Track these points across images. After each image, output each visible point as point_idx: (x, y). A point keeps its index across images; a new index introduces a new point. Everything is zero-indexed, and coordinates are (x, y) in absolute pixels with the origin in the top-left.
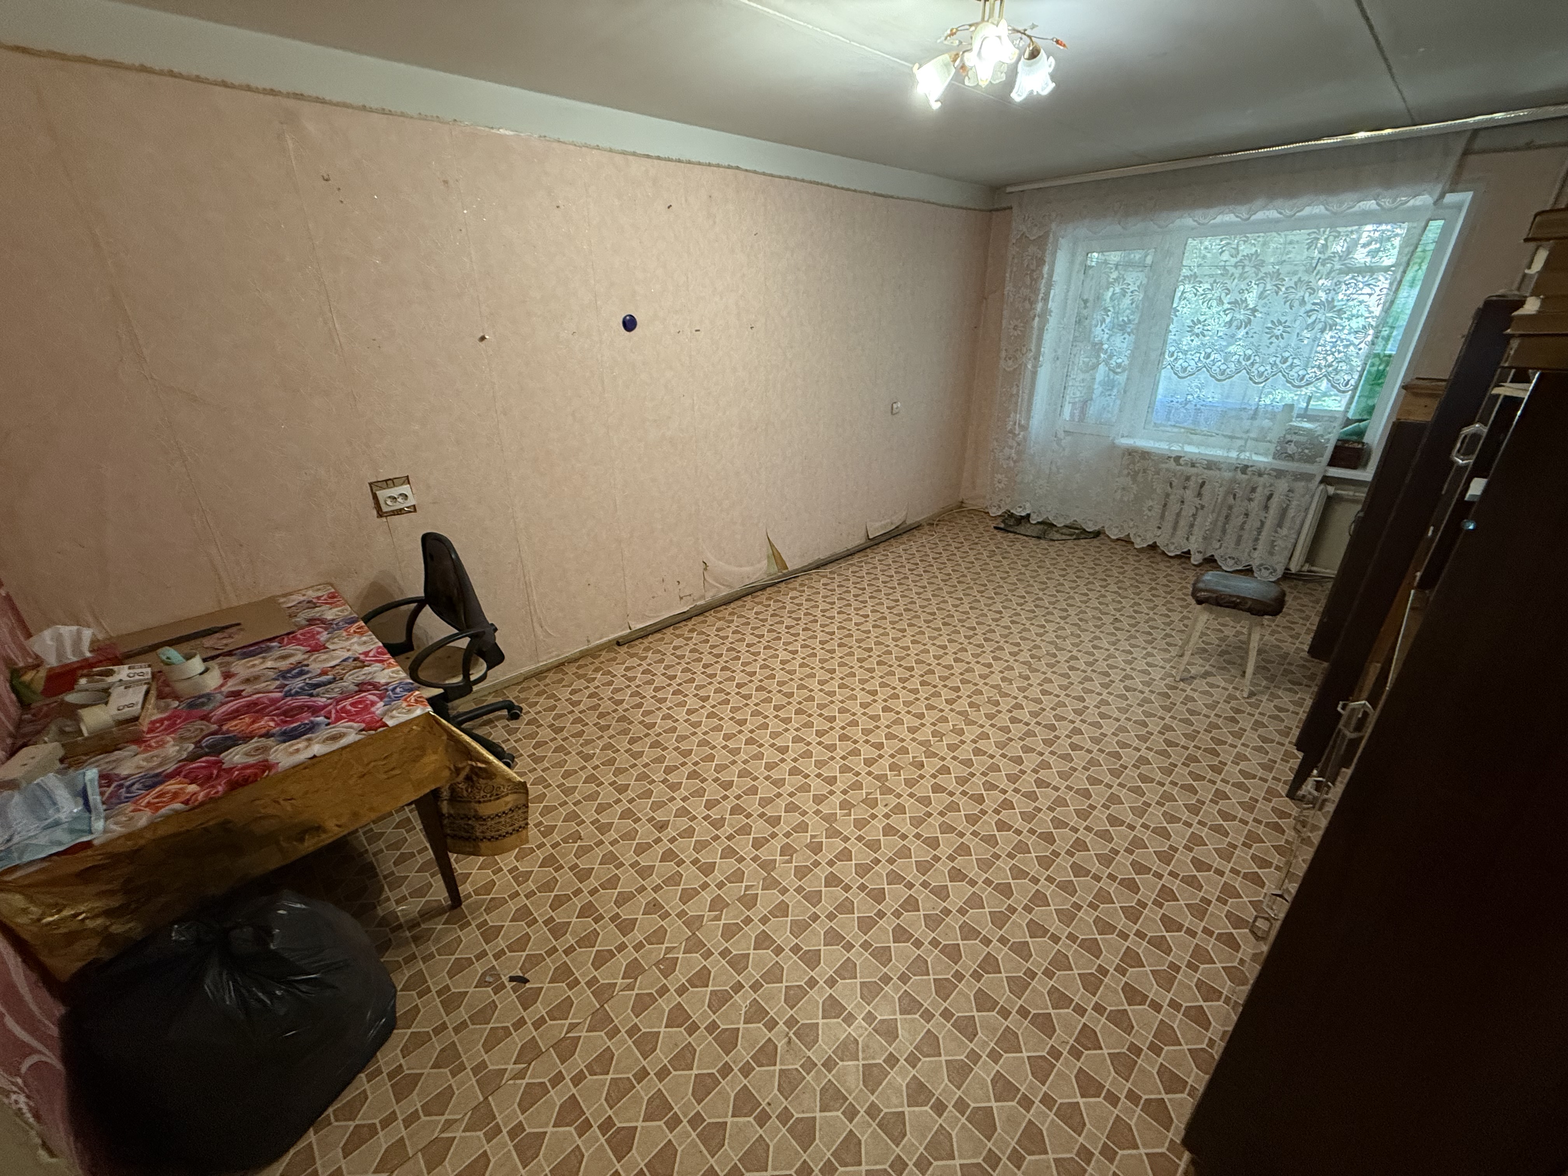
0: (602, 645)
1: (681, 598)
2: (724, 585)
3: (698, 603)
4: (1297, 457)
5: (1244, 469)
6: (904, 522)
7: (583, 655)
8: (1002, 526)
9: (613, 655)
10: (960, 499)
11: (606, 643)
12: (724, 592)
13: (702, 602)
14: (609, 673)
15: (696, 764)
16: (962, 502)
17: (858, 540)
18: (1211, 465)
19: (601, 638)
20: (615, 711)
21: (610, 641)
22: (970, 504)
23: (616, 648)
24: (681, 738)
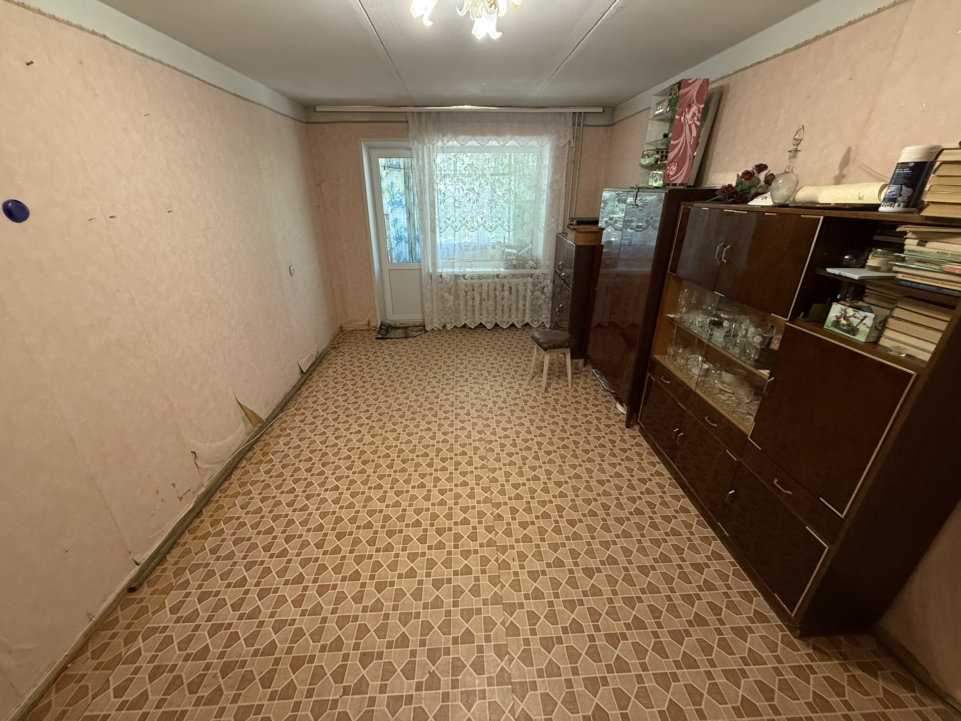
0: (110, 606)
1: (181, 499)
2: (216, 463)
3: (200, 493)
4: (517, 265)
5: (498, 276)
6: (318, 353)
7: (88, 637)
8: (380, 336)
9: (135, 607)
10: (339, 325)
11: (115, 601)
12: (219, 469)
13: (203, 490)
14: (152, 631)
15: (356, 647)
16: (341, 327)
17: (296, 377)
18: (480, 277)
19: (104, 600)
20: (208, 667)
21: (119, 595)
22: (348, 327)
23: (134, 596)
24: (316, 635)
